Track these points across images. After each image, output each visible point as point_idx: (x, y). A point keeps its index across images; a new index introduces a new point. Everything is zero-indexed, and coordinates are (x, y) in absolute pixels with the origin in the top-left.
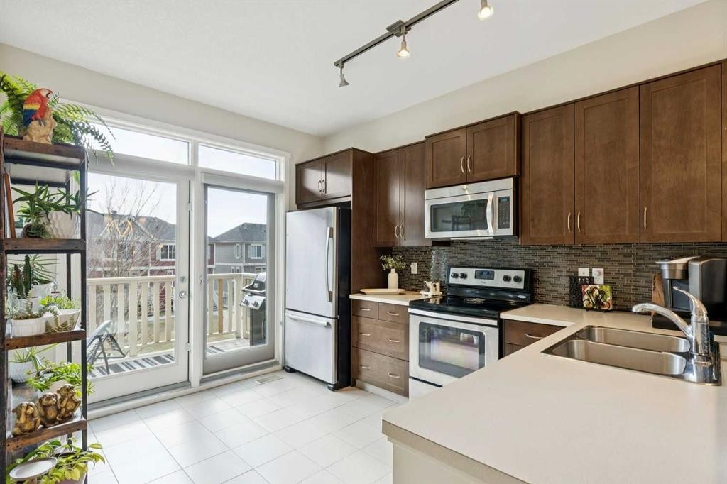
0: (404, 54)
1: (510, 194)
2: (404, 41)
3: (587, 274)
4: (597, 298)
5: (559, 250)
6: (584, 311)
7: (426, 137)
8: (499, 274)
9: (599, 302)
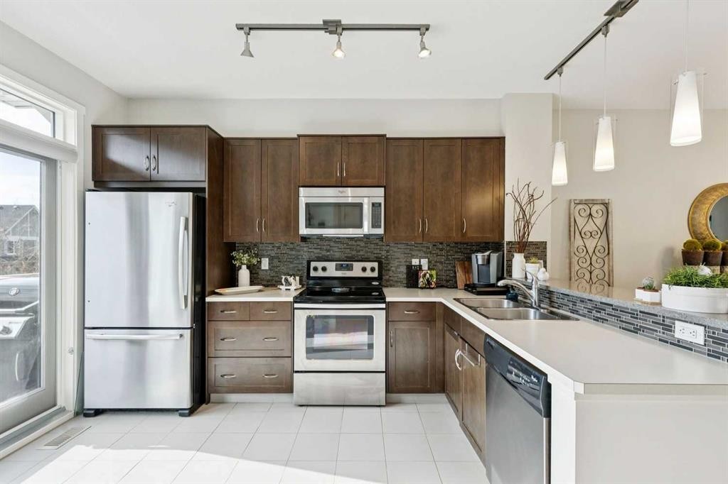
0: (339, 54)
1: (382, 201)
2: (339, 41)
3: (418, 264)
4: (428, 280)
5: (399, 246)
6: (420, 290)
7: (298, 135)
8: (357, 266)
9: (429, 283)
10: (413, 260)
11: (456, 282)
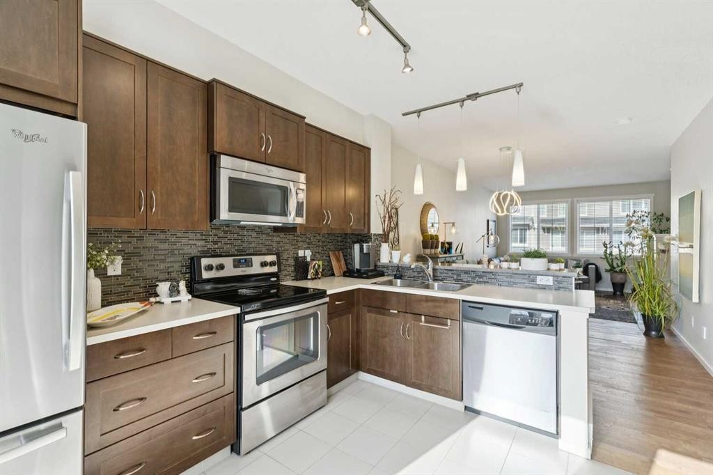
1: (304, 188)
3: (303, 255)
4: (316, 271)
5: (288, 237)
8: (257, 260)
9: (317, 273)
10: (299, 251)
11: (332, 270)
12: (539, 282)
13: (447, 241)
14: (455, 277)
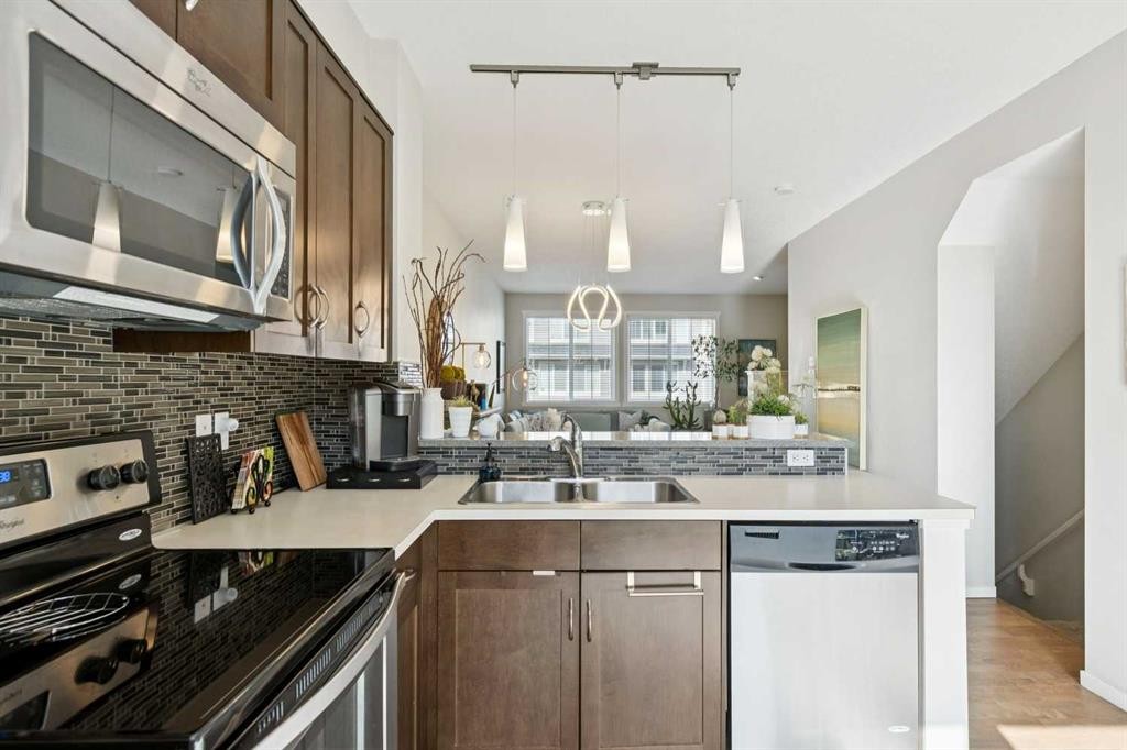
3: (208, 431)
4: (258, 479)
10: (198, 418)
12: (791, 463)
13: (477, 382)
14: (625, 464)
